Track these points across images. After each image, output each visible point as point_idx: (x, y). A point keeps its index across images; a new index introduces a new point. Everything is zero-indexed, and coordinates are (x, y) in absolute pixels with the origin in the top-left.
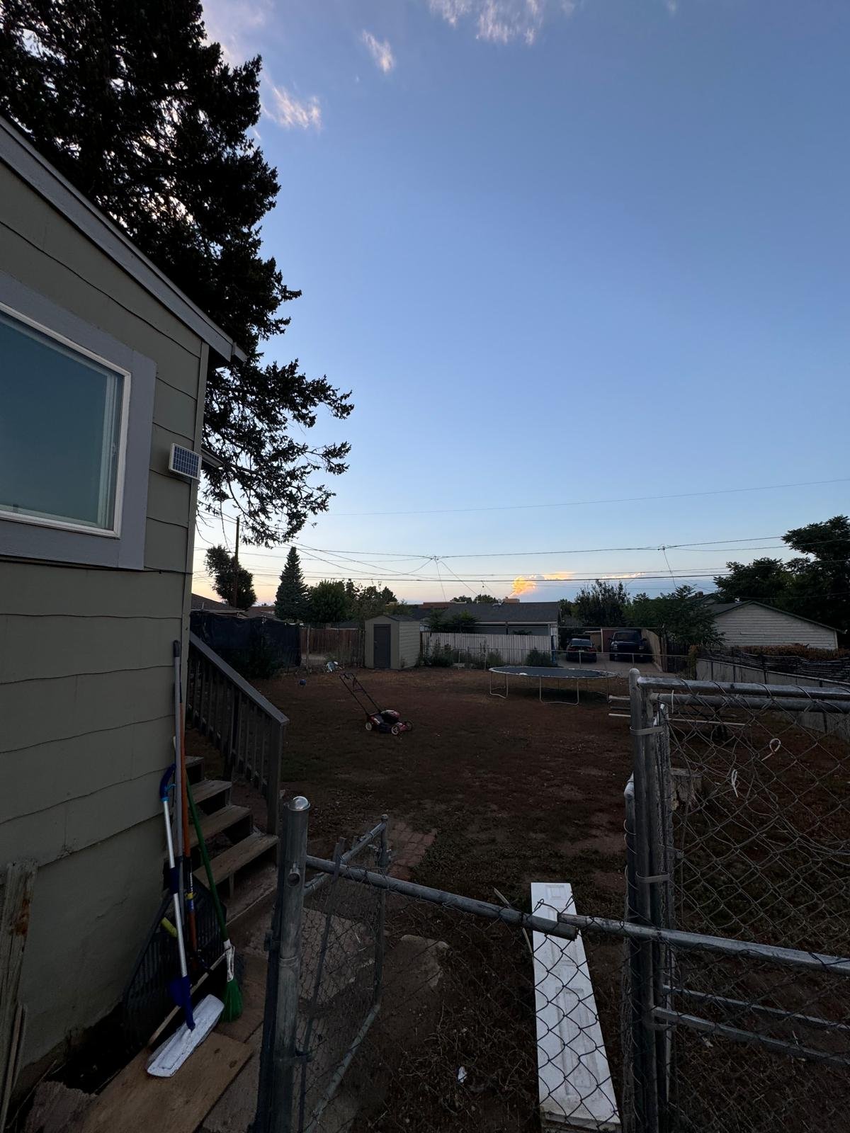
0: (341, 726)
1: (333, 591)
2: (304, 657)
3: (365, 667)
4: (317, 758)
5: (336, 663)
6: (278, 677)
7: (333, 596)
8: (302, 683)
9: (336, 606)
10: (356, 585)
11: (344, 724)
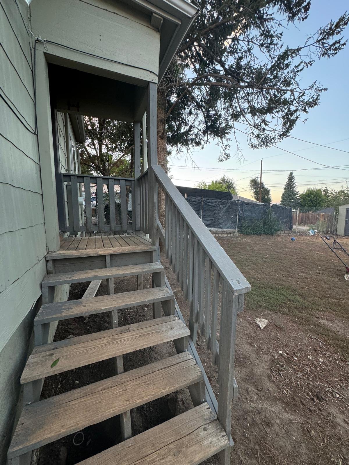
0: (321, 272)
1: (315, 193)
2: (294, 227)
3: (337, 235)
4: (300, 295)
5: (316, 231)
6: (278, 235)
7: (315, 196)
8: (292, 240)
9: (316, 202)
10: (330, 190)
11: (323, 270)
